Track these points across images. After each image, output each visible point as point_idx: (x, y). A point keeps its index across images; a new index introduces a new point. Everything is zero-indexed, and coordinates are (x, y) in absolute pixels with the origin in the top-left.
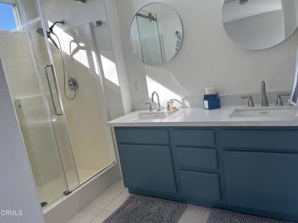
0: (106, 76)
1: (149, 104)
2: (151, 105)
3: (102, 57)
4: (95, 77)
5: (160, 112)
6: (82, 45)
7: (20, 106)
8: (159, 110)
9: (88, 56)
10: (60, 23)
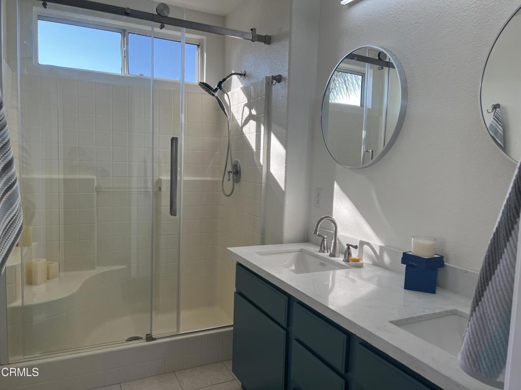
0: (272, 170)
1: (321, 236)
2: (323, 240)
3: (273, 137)
4: (258, 167)
5: (333, 259)
6: (254, 112)
7: (160, 189)
8: (333, 255)
9: (256, 132)
10: (240, 74)
